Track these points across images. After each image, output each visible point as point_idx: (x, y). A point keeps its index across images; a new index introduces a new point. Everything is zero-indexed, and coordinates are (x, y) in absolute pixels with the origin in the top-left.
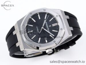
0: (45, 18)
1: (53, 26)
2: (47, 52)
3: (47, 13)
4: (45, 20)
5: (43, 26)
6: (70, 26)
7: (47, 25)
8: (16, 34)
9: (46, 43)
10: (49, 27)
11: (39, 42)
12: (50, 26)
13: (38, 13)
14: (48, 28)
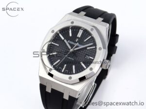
0: (63, 38)
1: (79, 37)
2: (105, 68)
3: (58, 32)
4: (65, 41)
5: (70, 47)
6: (96, 19)
8: (52, 89)
11: (85, 67)
12: (77, 41)
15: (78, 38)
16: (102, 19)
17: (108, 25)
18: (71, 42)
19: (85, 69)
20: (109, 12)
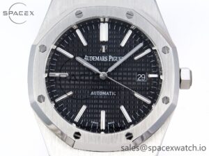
0: (71, 56)
4: (79, 59)
7: (98, 59)
10: (107, 54)
12: (104, 51)
14: (110, 57)
15: (104, 43)
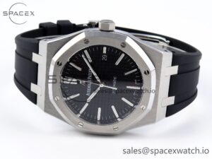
0: (87, 105)
7: (89, 87)
8: (169, 96)
9: (107, 47)
11: (123, 55)
13: (99, 123)
15: (78, 82)
16: (34, 54)
17: (41, 42)
18: (89, 90)
19: (126, 55)
20: (14, 47)
